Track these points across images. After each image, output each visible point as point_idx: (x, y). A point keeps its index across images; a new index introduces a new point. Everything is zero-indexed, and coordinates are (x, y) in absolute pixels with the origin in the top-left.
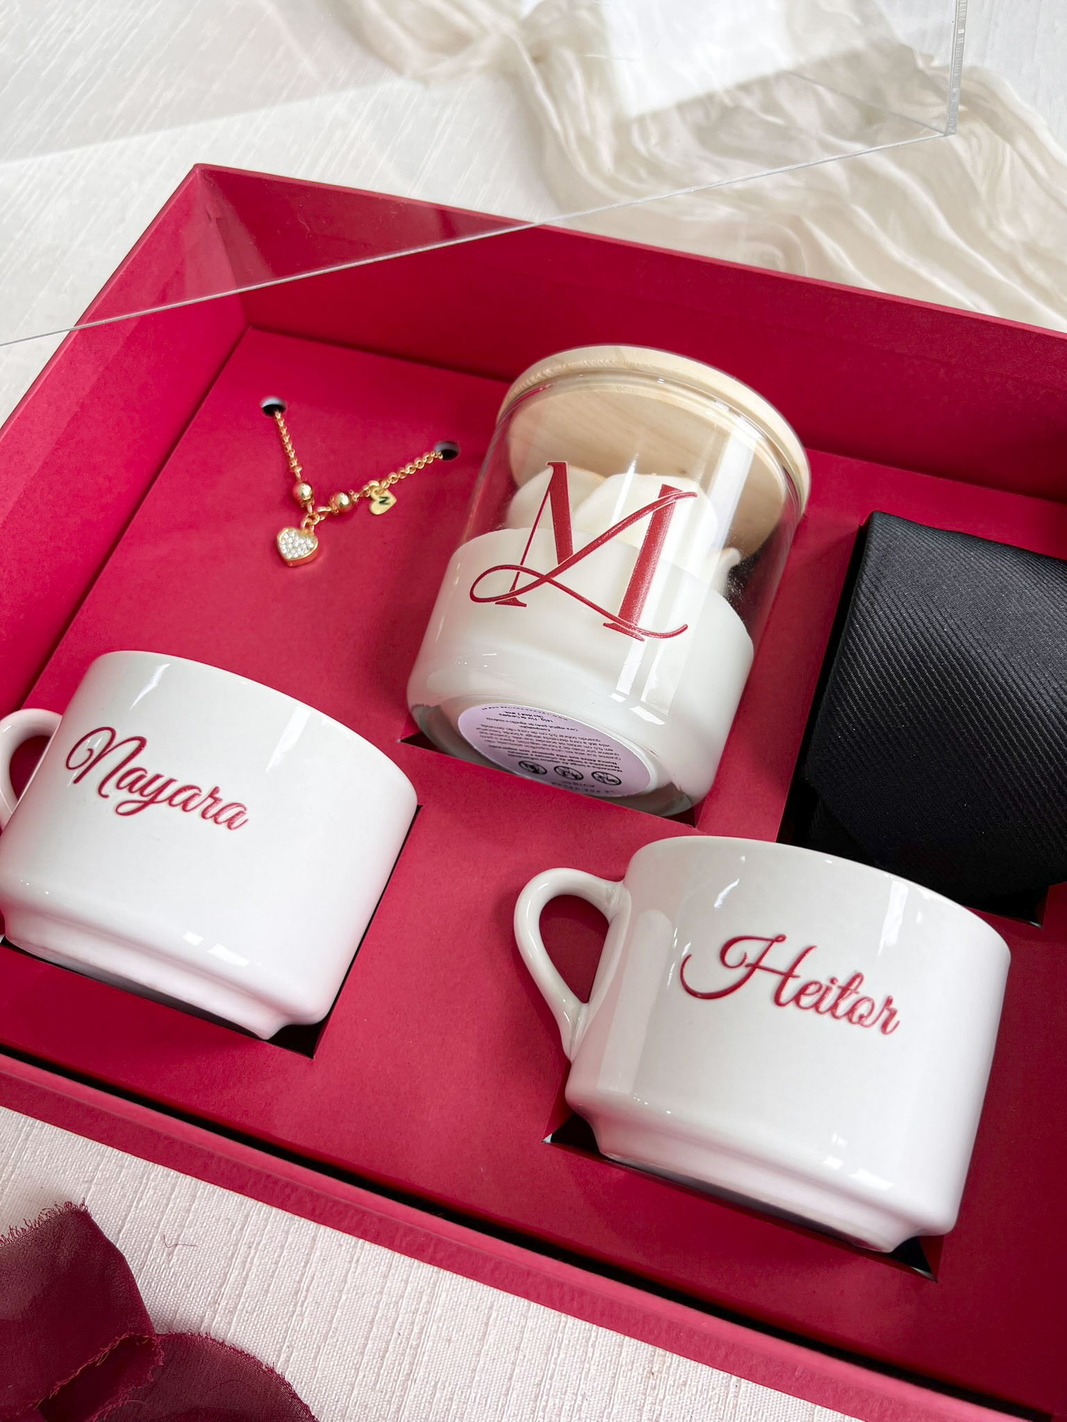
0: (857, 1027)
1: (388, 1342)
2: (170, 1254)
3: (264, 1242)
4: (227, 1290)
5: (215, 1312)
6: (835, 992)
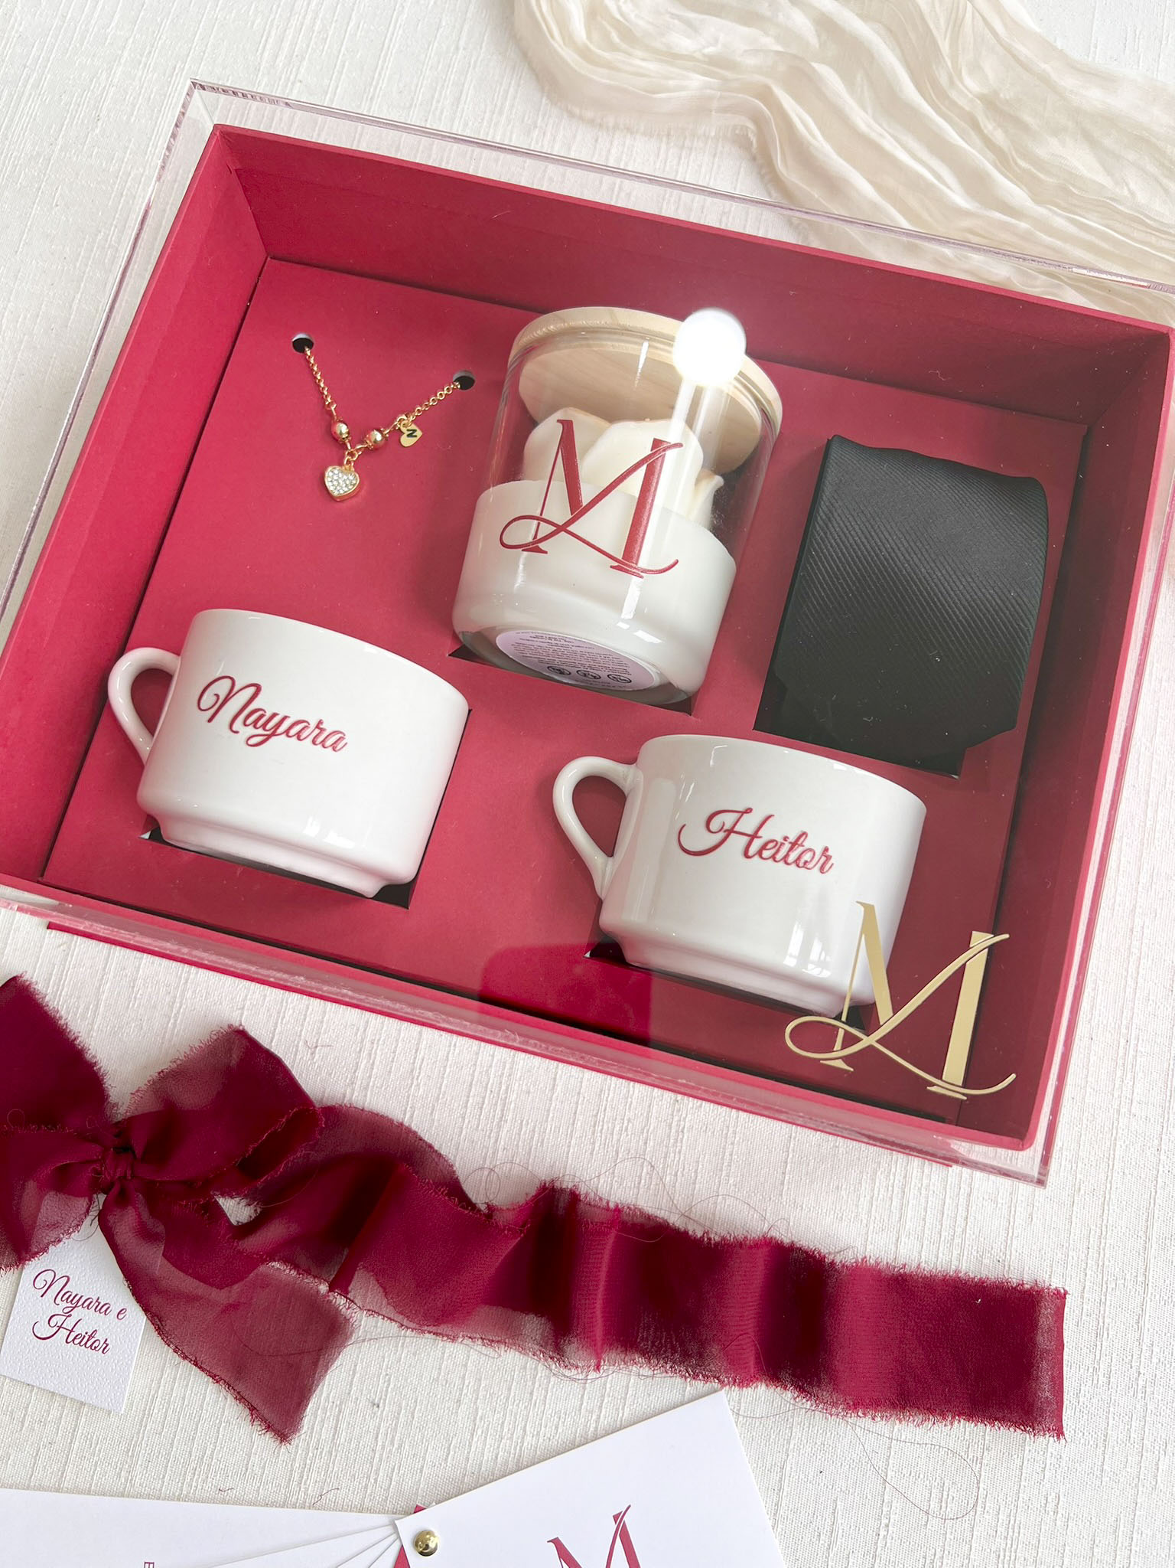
0: (803, 869)
1: (484, 1098)
2: (313, 1053)
3: (382, 1038)
4: (359, 1074)
5: (353, 1090)
6: (787, 846)
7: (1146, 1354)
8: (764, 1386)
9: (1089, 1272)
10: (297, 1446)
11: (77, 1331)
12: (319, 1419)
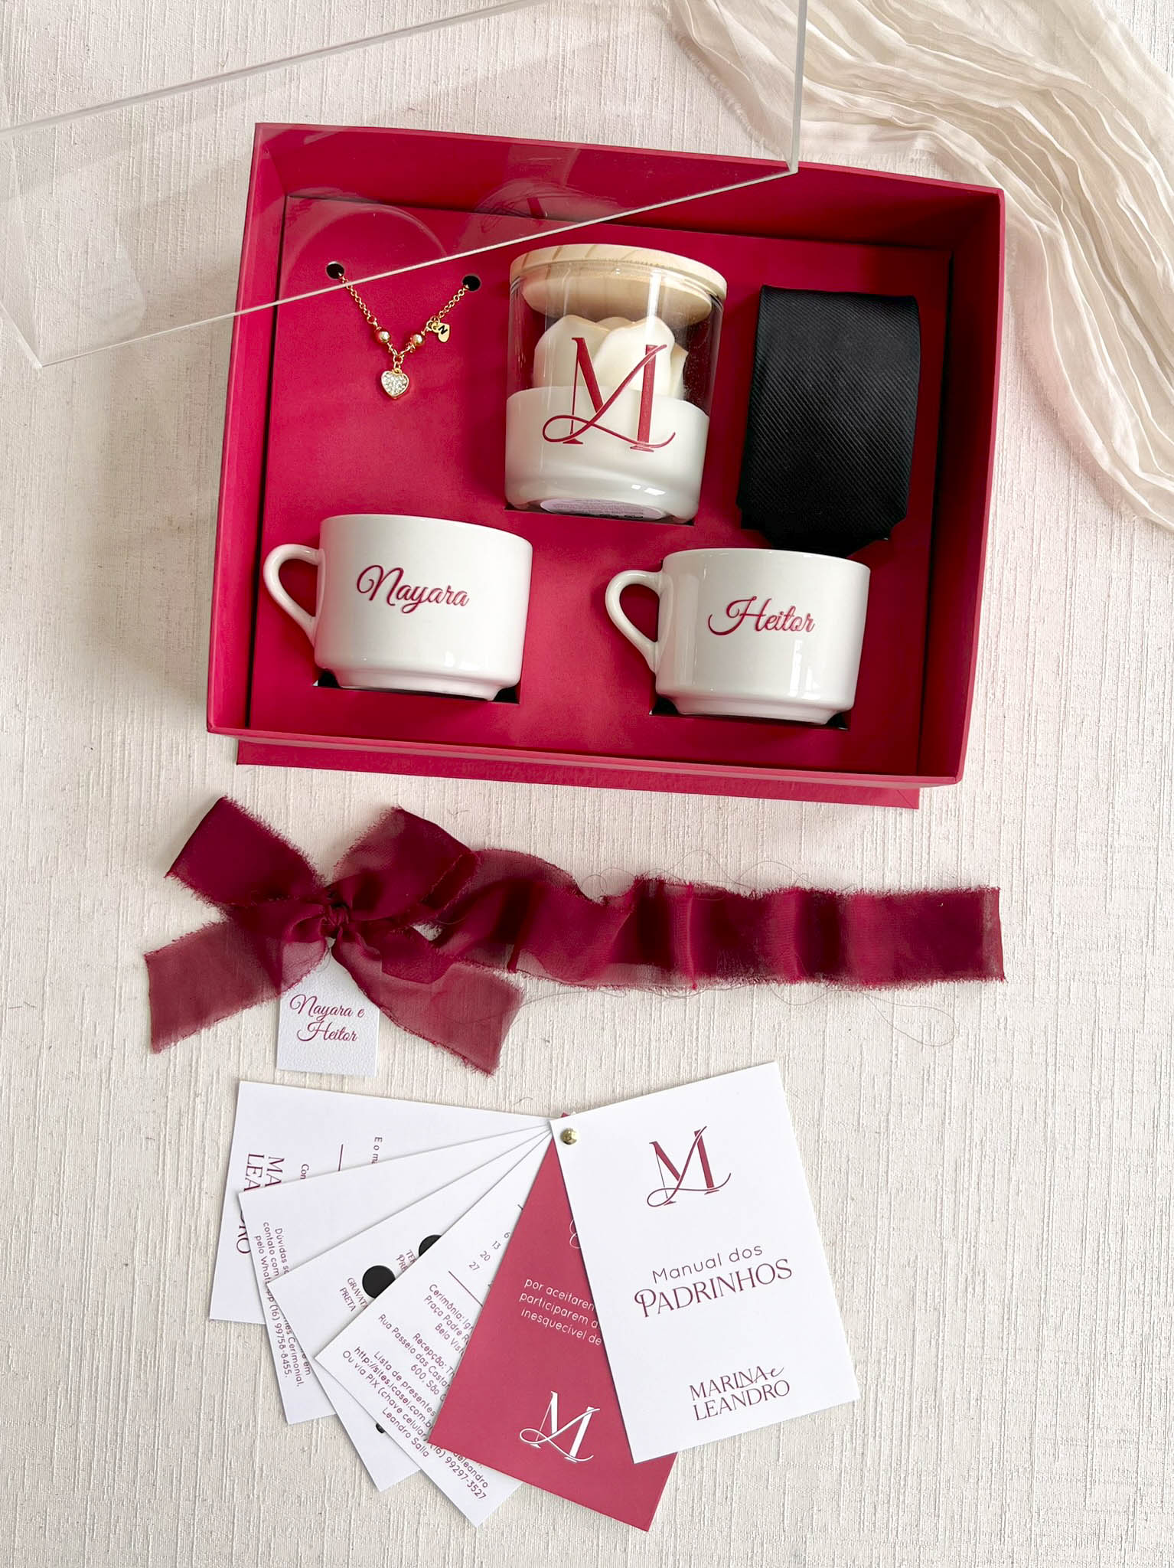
0: (795, 632)
2: (455, 818)
3: (504, 798)
4: (492, 827)
7: (1056, 919)
8: (805, 984)
9: (1014, 874)
10: (498, 1077)
11: (331, 1030)
12: (509, 1057)
